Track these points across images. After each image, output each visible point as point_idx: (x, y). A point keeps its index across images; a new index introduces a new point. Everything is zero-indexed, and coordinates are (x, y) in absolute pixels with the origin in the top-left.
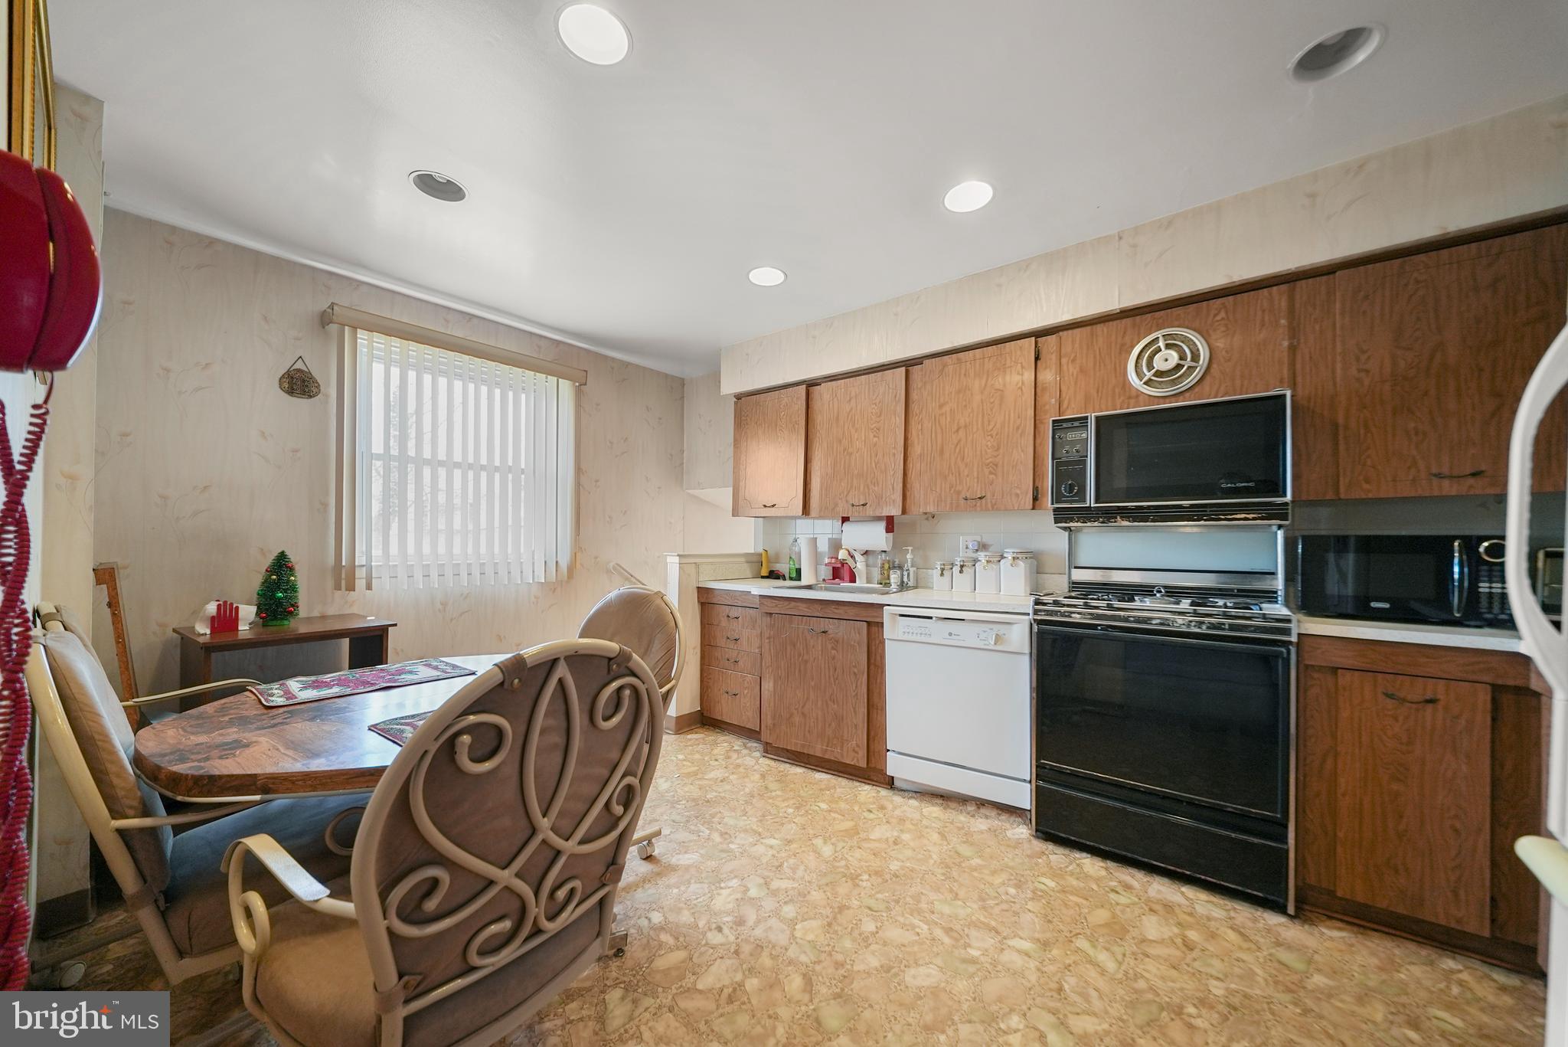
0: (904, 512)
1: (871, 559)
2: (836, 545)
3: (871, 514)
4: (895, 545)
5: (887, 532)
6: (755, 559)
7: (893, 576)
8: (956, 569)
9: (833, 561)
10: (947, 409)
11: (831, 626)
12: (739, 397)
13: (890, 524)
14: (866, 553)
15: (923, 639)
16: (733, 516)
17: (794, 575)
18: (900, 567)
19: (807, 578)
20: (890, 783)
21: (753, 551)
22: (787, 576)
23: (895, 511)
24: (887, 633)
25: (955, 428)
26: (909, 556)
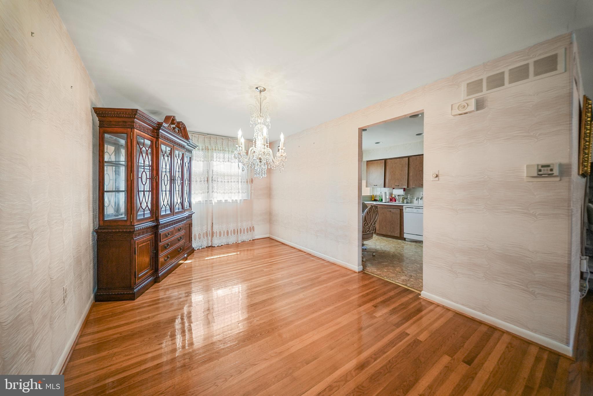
0: (408, 187)
1: (400, 197)
2: (391, 194)
3: (400, 187)
4: (405, 194)
5: (404, 191)
6: (371, 196)
7: (405, 201)
8: (420, 199)
9: (391, 197)
10: (417, 167)
11: (392, 210)
12: (367, 161)
13: (404, 190)
14: (398, 195)
15: (412, 212)
16: (366, 187)
17: (381, 200)
18: (407, 199)
19: (384, 201)
20: (405, 239)
21: (369, 195)
22: (379, 200)
23: (406, 187)
24: (404, 211)
25: (419, 170)
26: (409, 196)
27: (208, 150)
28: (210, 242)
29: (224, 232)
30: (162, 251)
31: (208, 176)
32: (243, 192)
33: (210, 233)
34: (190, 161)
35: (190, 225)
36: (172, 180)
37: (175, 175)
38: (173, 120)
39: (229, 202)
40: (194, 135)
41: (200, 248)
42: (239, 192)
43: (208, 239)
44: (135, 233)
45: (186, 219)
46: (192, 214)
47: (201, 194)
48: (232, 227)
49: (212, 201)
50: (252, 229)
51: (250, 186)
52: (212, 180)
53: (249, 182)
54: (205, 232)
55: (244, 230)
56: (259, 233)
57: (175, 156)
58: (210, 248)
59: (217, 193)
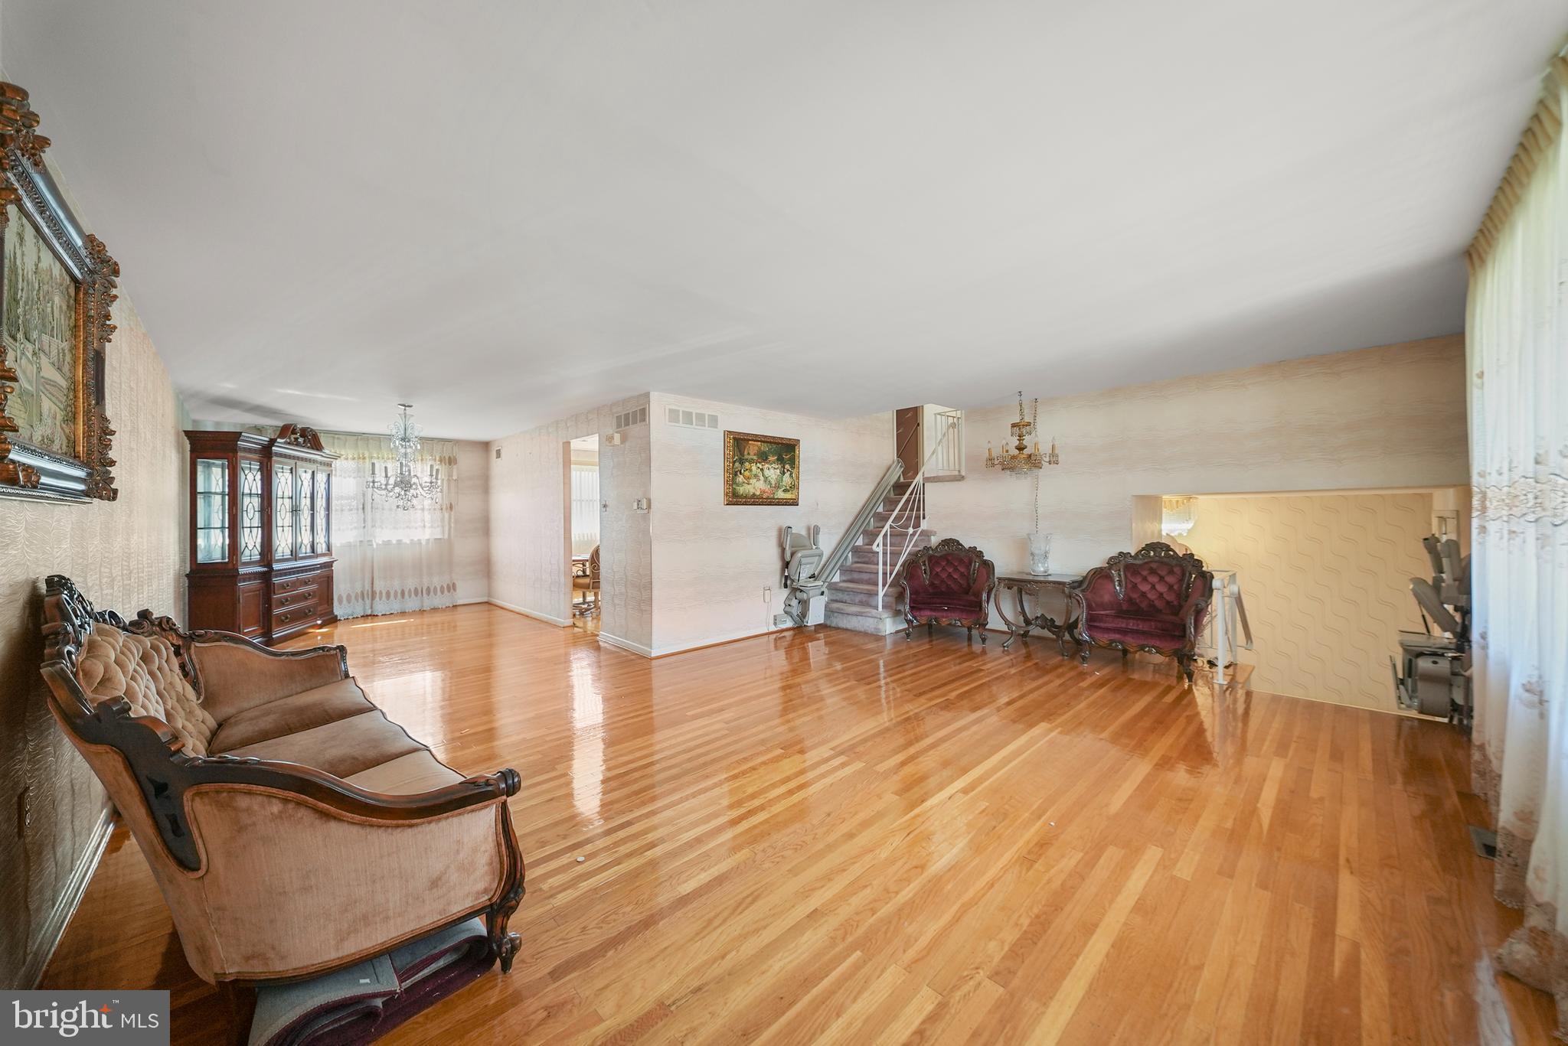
27: (364, 458)
28: (368, 607)
29: (396, 592)
30: (278, 607)
31: (364, 500)
32: (432, 527)
33: (368, 594)
34: (329, 479)
35: (329, 579)
36: (295, 511)
37: (298, 504)
38: (294, 430)
39: (406, 543)
40: (337, 436)
41: (351, 617)
42: (424, 526)
43: (364, 604)
44: (239, 577)
45: (321, 568)
46: (333, 562)
47: (351, 530)
48: (411, 584)
49: (371, 541)
50: (452, 587)
51: (446, 515)
52: (372, 508)
53: (444, 509)
54: (359, 592)
55: (435, 588)
56: (466, 593)
57: (298, 477)
58: (370, 618)
59: (382, 528)
